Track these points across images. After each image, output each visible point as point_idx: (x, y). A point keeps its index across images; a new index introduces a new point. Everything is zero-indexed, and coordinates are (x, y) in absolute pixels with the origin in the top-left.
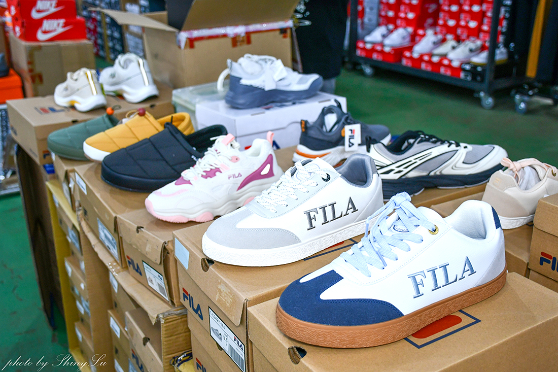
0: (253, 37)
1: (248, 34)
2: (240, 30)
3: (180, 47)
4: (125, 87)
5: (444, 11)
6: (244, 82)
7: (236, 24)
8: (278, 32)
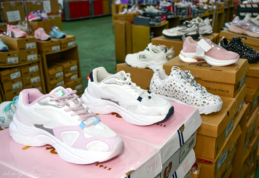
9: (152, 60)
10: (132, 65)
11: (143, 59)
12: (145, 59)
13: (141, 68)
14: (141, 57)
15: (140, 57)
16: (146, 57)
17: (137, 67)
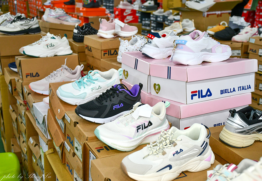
0: (222, 15)
1: (221, 14)
2: (219, 12)
3: (204, 17)
4: (186, 28)
5: (257, 21)
6: (234, 22)
7: (218, 11)
8: (228, 14)
9: (61, 47)
10: (41, 56)
11: (52, 47)
12: (54, 47)
13: (51, 56)
14: (49, 47)
15: (47, 46)
16: (54, 45)
17: (47, 57)
